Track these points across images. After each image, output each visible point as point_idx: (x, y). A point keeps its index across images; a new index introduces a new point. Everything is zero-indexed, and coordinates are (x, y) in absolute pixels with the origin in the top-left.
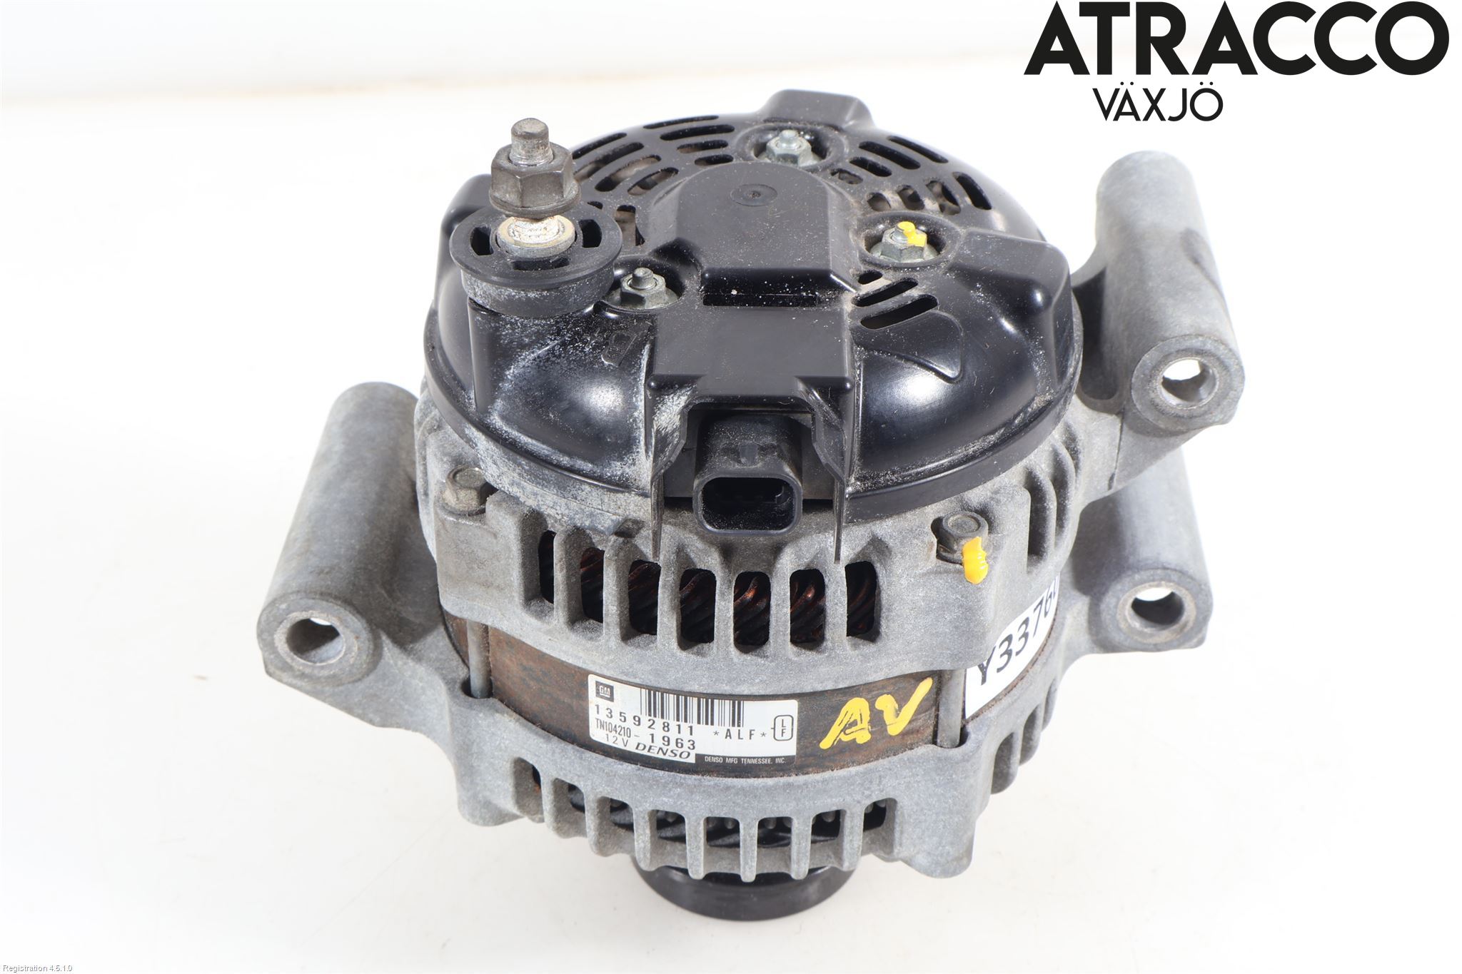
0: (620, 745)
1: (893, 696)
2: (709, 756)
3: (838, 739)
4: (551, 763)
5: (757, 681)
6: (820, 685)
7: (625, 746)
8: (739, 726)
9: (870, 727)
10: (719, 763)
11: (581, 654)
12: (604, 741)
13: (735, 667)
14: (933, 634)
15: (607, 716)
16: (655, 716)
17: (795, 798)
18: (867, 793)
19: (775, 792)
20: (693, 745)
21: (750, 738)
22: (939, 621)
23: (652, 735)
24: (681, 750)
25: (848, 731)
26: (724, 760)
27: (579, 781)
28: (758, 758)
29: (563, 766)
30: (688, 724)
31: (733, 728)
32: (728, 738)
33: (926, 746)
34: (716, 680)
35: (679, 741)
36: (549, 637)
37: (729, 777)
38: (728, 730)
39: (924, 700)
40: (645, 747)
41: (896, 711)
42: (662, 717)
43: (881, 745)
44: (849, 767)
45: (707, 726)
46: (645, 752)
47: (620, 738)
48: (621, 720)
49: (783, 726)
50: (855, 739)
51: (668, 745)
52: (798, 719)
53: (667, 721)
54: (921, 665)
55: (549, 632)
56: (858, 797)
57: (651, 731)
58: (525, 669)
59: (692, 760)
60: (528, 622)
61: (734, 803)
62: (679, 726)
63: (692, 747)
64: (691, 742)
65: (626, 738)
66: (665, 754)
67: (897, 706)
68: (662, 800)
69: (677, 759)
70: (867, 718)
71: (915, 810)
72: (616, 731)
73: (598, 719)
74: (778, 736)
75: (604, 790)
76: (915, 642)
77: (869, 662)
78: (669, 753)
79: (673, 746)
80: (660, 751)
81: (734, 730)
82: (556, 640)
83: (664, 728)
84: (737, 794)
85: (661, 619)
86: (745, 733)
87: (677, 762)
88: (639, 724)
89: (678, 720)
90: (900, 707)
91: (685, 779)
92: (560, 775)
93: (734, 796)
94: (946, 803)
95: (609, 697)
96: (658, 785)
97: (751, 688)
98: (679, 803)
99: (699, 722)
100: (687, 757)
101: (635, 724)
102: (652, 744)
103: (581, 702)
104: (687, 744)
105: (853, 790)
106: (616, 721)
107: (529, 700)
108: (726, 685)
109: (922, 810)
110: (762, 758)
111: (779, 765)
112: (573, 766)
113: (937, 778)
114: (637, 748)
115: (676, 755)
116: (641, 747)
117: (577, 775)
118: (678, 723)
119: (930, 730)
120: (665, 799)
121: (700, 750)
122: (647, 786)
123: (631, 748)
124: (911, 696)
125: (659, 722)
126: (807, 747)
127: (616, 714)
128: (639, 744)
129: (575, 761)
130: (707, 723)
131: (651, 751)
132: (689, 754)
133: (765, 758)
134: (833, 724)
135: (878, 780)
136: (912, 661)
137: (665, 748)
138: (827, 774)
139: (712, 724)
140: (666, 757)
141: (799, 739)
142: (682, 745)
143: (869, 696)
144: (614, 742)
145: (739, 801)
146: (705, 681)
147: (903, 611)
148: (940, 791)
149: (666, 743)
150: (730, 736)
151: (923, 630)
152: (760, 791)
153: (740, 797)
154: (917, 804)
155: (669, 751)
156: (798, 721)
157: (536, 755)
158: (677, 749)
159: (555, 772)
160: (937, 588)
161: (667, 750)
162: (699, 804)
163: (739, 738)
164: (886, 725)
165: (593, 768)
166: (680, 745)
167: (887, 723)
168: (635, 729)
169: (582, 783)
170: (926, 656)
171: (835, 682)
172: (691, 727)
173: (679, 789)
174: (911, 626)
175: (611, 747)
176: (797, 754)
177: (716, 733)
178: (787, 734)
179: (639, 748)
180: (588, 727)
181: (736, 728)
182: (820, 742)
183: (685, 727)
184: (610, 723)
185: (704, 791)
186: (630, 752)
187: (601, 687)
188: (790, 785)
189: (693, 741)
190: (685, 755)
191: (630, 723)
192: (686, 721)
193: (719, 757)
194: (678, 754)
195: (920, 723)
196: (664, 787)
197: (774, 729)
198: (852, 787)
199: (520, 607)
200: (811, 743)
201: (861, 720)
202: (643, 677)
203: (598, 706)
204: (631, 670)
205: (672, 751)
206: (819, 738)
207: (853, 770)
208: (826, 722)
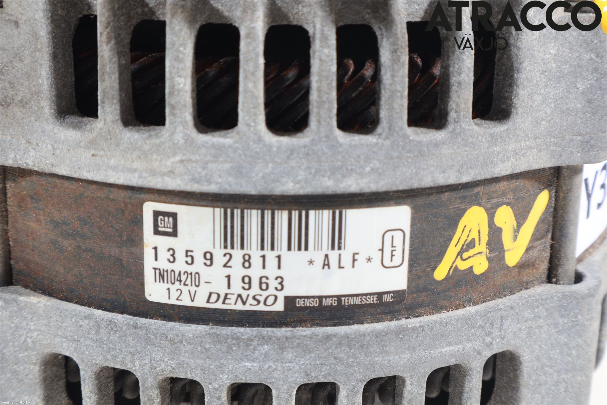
0: (186, 301)
1: (512, 208)
2: (301, 297)
3: (454, 266)
4: (95, 345)
5: (368, 169)
6: (442, 175)
7: (193, 301)
8: (339, 248)
9: (488, 251)
10: (314, 306)
11: (136, 165)
12: (164, 300)
13: (340, 149)
14: (563, 112)
15: (169, 260)
16: (232, 247)
17: (409, 347)
18: (488, 339)
19: (385, 338)
20: (281, 283)
21: (353, 267)
22: (570, 92)
23: (228, 277)
24: (265, 294)
25: (465, 255)
26: (321, 302)
27: (133, 362)
28: (362, 295)
29: (111, 345)
30: (276, 253)
31: (333, 251)
32: (326, 267)
33: (543, 285)
34: (316, 172)
35: (264, 280)
36: (93, 152)
37: (327, 326)
38: (327, 256)
39: (541, 221)
40: (219, 296)
41: (515, 232)
42: (242, 247)
43: (498, 279)
44: (465, 307)
45: (299, 252)
46: (219, 305)
47: (185, 289)
48: (187, 262)
49: (393, 247)
50: (471, 267)
51: (250, 288)
52: (411, 234)
53: (248, 252)
54: (549, 156)
55: (92, 143)
56: (478, 345)
57: (227, 271)
58: (56, 225)
59: (280, 306)
60: (63, 138)
61: (335, 358)
62: (264, 257)
63: (279, 287)
64: (279, 280)
65: (193, 289)
66: (244, 303)
67: (515, 224)
68: (245, 366)
69: (261, 307)
70: (485, 238)
71: (535, 367)
72: (180, 281)
73: (155, 269)
74: (387, 263)
75: (167, 366)
76: (544, 122)
77: (496, 146)
78: (251, 301)
79: (255, 289)
80: (239, 299)
81: (333, 256)
82: (102, 153)
83: (243, 263)
84: (340, 344)
85: (245, 86)
86: (347, 260)
87: (261, 312)
88: (211, 264)
89: (262, 248)
90: (519, 226)
91: (273, 332)
92: (107, 360)
93: (336, 348)
94: (569, 355)
95: (170, 230)
96: (238, 344)
97: (359, 181)
98: (266, 366)
99: (289, 249)
100: (274, 303)
101: (205, 264)
102: (228, 291)
103: (133, 249)
104: (273, 284)
105: (473, 334)
106: (180, 266)
107: (62, 270)
108: (329, 178)
109: (543, 367)
110: (366, 295)
111: (388, 304)
112: (125, 342)
113: (561, 321)
114: (208, 301)
115: (259, 302)
116: (214, 298)
117: (130, 353)
118: (262, 253)
119: (544, 266)
120: (248, 364)
121: (290, 291)
122: (224, 349)
123: (200, 302)
124: (529, 212)
125: (238, 254)
126: (419, 278)
127: (180, 256)
128: (211, 294)
129: (128, 332)
130: (299, 249)
131: (227, 301)
132: (276, 298)
133: (370, 294)
134: (450, 243)
135: (499, 322)
136: (540, 151)
137: (244, 294)
138: (443, 315)
139: (306, 249)
140: (247, 307)
141: (411, 266)
142: (267, 285)
143: (489, 206)
144: (177, 299)
145: (343, 355)
146: (302, 175)
147: (533, 74)
148: (563, 338)
149: (247, 286)
150: (328, 265)
151: (553, 105)
152: (368, 338)
153: (343, 348)
154: (538, 359)
155: (250, 298)
156: (411, 237)
157: (74, 340)
158: (261, 292)
159: (101, 357)
160: (570, 43)
161: (248, 295)
162: (291, 365)
163: (340, 267)
164: (504, 251)
165: (152, 337)
166: (264, 287)
167: (506, 247)
168: (205, 273)
169: (137, 363)
170: (555, 144)
171: (459, 171)
172: (279, 257)
173: (266, 347)
174: (541, 97)
175: (173, 306)
176: (408, 287)
177: (311, 262)
178: (397, 260)
179: (211, 301)
180: (142, 284)
181: (336, 252)
182: (434, 269)
183: (271, 256)
184: (173, 271)
185: (299, 345)
186: (198, 308)
187: (160, 217)
188: (402, 330)
189: (282, 278)
190: (270, 300)
191: (199, 266)
192: (273, 248)
193: (313, 297)
194: (262, 299)
195: (534, 253)
196: (248, 345)
197: (382, 250)
198: (473, 331)
199: (52, 119)
200: (424, 271)
201: (479, 241)
202: (220, 180)
203: (155, 248)
204: (203, 173)
205: (254, 298)
206: (433, 264)
207: (471, 310)
208: (442, 240)
